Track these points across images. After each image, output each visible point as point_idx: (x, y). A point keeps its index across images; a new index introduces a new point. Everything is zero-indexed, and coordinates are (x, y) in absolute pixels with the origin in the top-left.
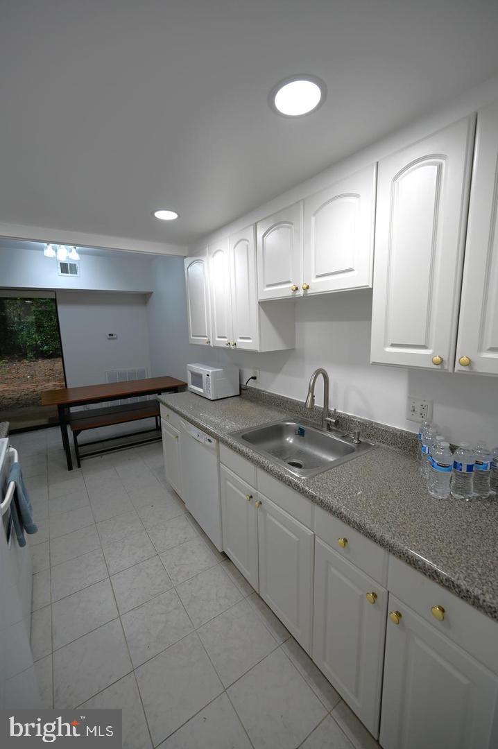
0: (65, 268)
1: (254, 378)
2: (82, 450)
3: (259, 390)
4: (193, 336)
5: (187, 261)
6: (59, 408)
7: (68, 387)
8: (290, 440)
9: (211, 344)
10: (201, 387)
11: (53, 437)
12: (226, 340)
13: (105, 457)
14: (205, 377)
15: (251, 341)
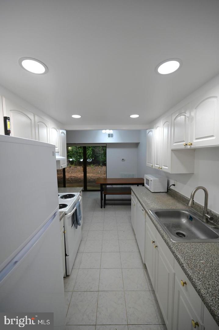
0: (110, 136)
1: (174, 185)
2: (107, 202)
3: (176, 191)
4: (148, 163)
5: (148, 131)
6: (101, 185)
7: (107, 178)
8: (184, 221)
9: (153, 167)
10: (148, 185)
11: (98, 195)
12: (159, 166)
13: (114, 206)
14: (150, 181)
15: (167, 168)
